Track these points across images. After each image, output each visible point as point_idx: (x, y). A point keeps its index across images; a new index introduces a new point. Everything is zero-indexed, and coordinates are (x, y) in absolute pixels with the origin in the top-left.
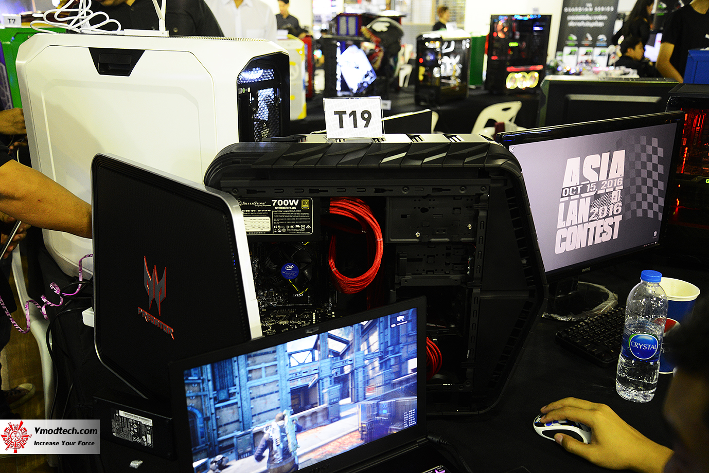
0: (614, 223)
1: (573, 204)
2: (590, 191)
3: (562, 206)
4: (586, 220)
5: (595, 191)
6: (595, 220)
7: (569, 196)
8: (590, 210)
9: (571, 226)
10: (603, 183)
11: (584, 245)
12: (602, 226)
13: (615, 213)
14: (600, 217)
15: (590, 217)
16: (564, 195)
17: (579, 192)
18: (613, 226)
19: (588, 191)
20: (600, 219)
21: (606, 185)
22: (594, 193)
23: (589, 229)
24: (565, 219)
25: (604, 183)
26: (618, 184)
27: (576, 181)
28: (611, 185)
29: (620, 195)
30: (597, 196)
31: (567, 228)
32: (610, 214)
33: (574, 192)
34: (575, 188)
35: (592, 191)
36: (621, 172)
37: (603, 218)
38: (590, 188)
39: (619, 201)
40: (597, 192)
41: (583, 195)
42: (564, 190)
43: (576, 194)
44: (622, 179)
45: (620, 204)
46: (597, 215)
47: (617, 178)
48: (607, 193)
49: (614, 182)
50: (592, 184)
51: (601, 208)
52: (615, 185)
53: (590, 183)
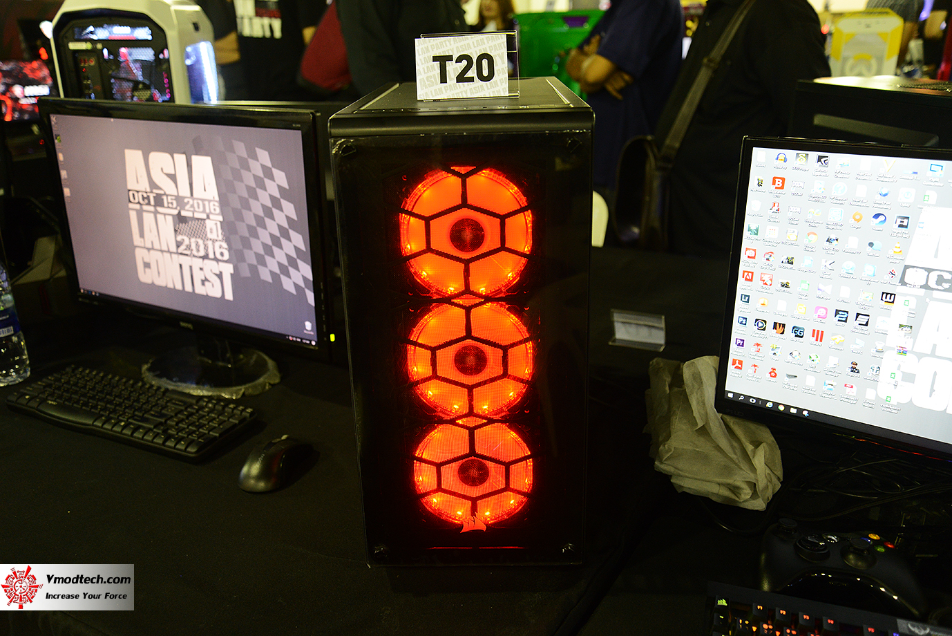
0: (221, 272)
1: (148, 218)
2: (168, 207)
3: (133, 215)
4: (173, 248)
5: (176, 208)
6: (187, 255)
7: (139, 203)
8: (176, 237)
9: (153, 249)
10: (186, 200)
11: (179, 287)
12: (201, 269)
13: (219, 257)
14: (195, 252)
15: (178, 246)
16: (132, 199)
17: (152, 202)
18: (220, 276)
19: (166, 205)
20: (194, 256)
21: (192, 206)
22: (175, 212)
23: (181, 265)
24: (142, 235)
25: (188, 202)
26: (212, 211)
27: (144, 185)
28: (201, 209)
29: (220, 231)
30: (180, 219)
31: (149, 249)
32: (211, 256)
33: (146, 201)
34: (145, 195)
35: (172, 208)
36: (213, 193)
37: (200, 257)
38: (168, 203)
39: (220, 237)
40: (180, 212)
41: (160, 209)
42: (131, 193)
43: (149, 204)
44: (217, 204)
45: (225, 245)
46: (189, 247)
47: (209, 201)
48: (198, 219)
49: (204, 206)
50: (169, 198)
51: (193, 240)
52: (208, 211)
53: (167, 196)
